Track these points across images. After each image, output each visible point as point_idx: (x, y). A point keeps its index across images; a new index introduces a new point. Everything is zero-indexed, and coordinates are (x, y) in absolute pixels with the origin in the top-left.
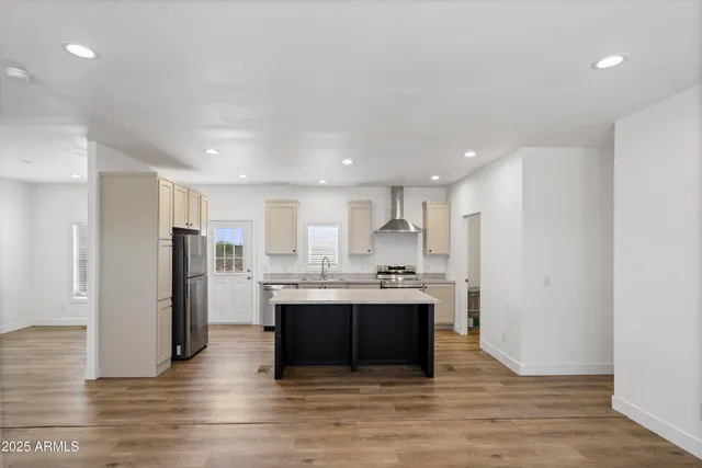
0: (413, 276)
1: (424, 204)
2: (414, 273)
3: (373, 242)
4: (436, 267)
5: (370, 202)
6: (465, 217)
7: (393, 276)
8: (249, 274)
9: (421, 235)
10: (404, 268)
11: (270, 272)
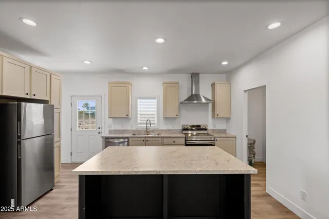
0: (206, 132)
1: (213, 85)
2: (206, 130)
3: (179, 109)
4: (221, 126)
5: (177, 83)
6: (245, 91)
7: (190, 132)
8: (100, 130)
9: (210, 105)
10: (199, 126)
11: (112, 129)
